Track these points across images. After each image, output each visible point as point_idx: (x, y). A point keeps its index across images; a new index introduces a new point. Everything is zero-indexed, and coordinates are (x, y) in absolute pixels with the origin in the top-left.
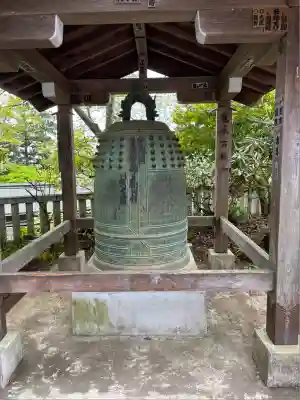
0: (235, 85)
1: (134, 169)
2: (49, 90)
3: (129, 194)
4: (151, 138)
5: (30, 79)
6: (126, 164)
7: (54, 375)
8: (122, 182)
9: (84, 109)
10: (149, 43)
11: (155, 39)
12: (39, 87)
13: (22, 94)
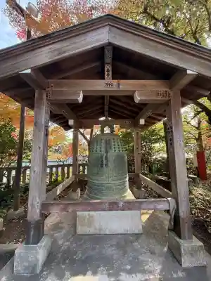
0: (142, 122)
1: (107, 152)
2: (71, 122)
3: (104, 163)
4: (114, 139)
5: (64, 118)
6: (103, 149)
7: (67, 261)
8: (102, 157)
9: (82, 130)
10: (109, 108)
11: (112, 106)
12: (68, 121)
13: (60, 124)
